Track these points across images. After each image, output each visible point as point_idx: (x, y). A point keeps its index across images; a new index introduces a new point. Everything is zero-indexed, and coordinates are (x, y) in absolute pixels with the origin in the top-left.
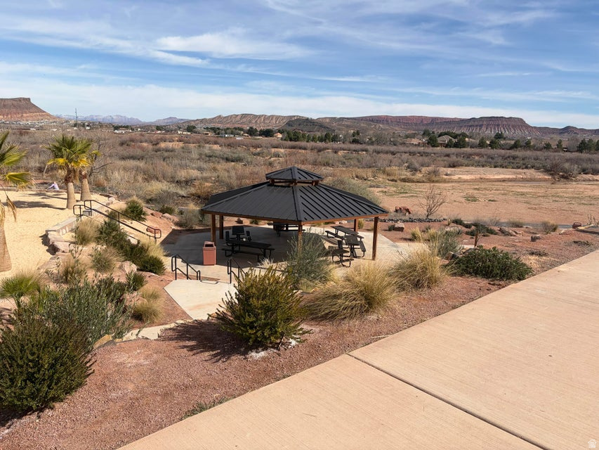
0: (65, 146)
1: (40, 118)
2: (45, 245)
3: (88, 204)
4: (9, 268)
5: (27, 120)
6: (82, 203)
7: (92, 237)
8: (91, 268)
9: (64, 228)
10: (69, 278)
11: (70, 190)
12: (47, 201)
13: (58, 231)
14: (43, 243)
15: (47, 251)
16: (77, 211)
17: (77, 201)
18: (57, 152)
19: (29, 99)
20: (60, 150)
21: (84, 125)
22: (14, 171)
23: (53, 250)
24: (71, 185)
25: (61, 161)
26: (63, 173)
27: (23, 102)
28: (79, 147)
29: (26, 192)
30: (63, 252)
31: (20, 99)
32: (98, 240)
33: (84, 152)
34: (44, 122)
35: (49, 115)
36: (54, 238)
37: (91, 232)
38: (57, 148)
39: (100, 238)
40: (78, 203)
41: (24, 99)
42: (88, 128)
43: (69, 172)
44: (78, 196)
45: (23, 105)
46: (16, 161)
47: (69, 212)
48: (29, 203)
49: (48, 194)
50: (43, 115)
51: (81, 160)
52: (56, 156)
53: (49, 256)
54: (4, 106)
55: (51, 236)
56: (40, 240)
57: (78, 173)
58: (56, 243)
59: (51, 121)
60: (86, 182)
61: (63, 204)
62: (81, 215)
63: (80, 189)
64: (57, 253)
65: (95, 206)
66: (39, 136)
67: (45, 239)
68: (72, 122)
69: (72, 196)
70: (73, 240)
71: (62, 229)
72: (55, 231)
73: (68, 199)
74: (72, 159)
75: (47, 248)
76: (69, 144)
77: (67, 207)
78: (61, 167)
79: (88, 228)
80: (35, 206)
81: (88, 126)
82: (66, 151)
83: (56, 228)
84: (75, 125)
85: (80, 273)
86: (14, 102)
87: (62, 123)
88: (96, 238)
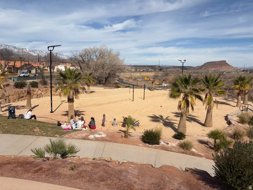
0: (240, 80)
1: (228, 68)
2: (226, 120)
3: (246, 106)
4: (211, 126)
5: (223, 69)
6: (244, 105)
7: (247, 121)
8: (246, 135)
9: (235, 115)
10: (235, 137)
11: (239, 99)
12: (228, 102)
13: (232, 116)
14: (225, 119)
15: (226, 123)
16: (241, 109)
17: (241, 104)
18: (236, 82)
19: (225, 61)
20: (237, 81)
21: (247, 71)
22: (220, 89)
23: (229, 123)
24: (240, 97)
25: (237, 86)
26: (237, 91)
27: (223, 62)
28: (247, 80)
29: (220, 98)
30: (234, 125)
31: (222, 61)
32: (249, 123)
33: (249, 83)
34: (230, 70)
35: (232, 67)
36: (230, 118)
37: (247, 119)
38: (236, 81)
39: (250, 122)
40: (242, 105)
41: (223, 61)
42: (249, 72)
43: (240, 91)
44: (242, 102)
45: (223, 63)
46: (221, 86)
47: (237, 108)
48: (221, 102)
49: (229, 99)
50: (230, 67)
51: (246, 86)
52: (236, 84)
53: (227, 125)
54: (215, 64)
55: (229, 117)
56: (224, 118)
57: (243, 92)
58: (231, 121)
59: (233, 69)
60: (247, 96)
61: (235, 104)
62: (242, 110)
63: (243, 99)
64: (231, 125)
65: (250, 107)
66: (228, 75)
67: (226, 118)
68: (242, 70)
69: (239, 102)
70: (238, 121)
71: (233, 115)
72: (231, 115)
73: (237, 103)
74: (242, 86)
75: (227, 122)
76: (242, 79)
77: (237, 106)
78: (237, 89)
79: (246, 117)
80: (223, 104)
81: (249, 71)
82: (240, 82)
83: (231, 114)
84: (243, 71)
85: (241, 136)
86: (219, 63)
87: (237, 70)
88: (249, 122)
